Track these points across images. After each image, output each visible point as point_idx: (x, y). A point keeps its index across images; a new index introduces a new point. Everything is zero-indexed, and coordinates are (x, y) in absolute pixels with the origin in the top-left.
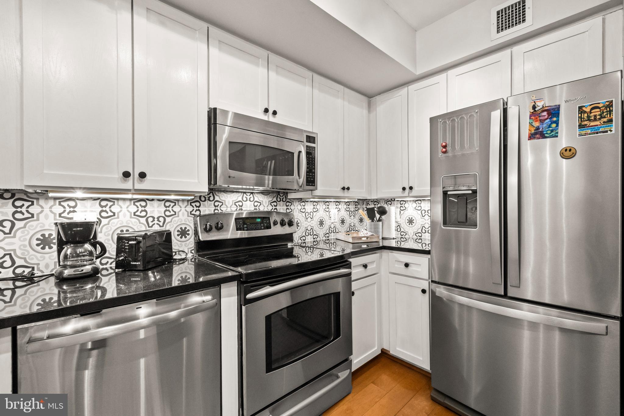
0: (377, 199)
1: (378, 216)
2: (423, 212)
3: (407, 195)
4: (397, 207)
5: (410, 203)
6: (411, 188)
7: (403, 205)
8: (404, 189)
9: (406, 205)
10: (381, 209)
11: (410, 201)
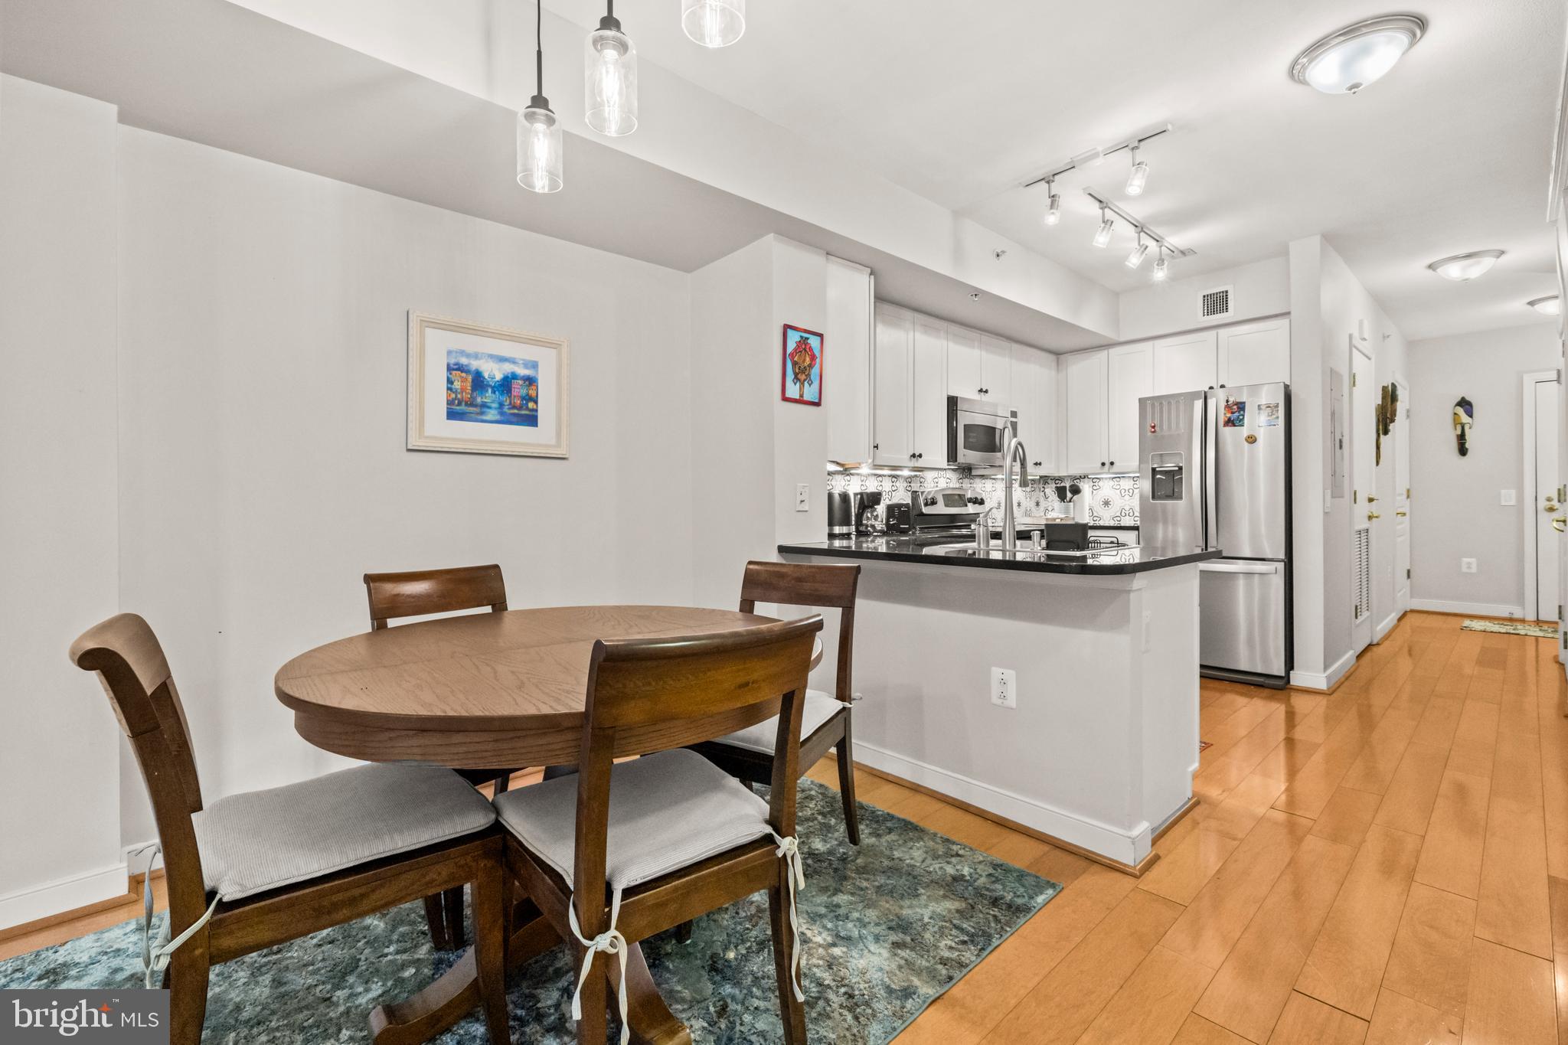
0: (1059, 477)
1: (1069, 495)
2: (1123, 491)
3: (1107, 471)
4: (1090, 487)
5: (1106, 481)
6: (1112, 463)
7: (1096, 484)
8: (1103, 464)
9: (1101, 484)
10: (1074, 488)
11: (1106, 478)
